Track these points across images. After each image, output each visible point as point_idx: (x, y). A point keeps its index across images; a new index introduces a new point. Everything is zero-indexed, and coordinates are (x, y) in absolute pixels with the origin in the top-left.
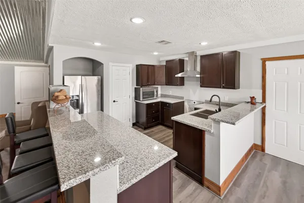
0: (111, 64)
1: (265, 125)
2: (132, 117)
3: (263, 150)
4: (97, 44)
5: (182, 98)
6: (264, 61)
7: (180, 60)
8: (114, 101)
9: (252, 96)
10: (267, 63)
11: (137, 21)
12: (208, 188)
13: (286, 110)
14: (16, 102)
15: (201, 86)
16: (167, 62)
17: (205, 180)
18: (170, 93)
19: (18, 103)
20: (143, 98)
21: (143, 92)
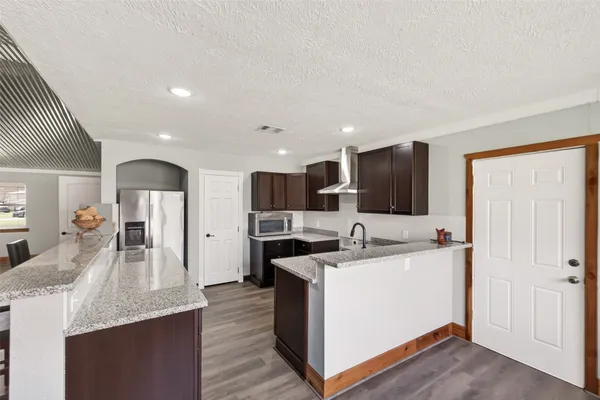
0: (202, 171)
1: (471, 286)
2: (244, 266)
3: (468, 337)
4: (165, 137)
5: (336, 234)
6: (469, 159)
7: (328, 163)
8: (208, 236)
9: (440, 229)
10: (475, 163)
11: (181, 93)
12: (311, 383)
13: (509, 257)
14: (61, 231)
15: (359, 211)
16: (308, 167)
17: (308, 369)
18: (318, 225)
19: (64, 233)
20: (260, 232)
21: (260, 222)
